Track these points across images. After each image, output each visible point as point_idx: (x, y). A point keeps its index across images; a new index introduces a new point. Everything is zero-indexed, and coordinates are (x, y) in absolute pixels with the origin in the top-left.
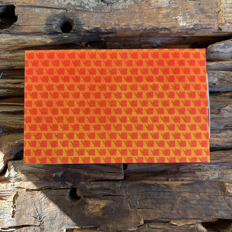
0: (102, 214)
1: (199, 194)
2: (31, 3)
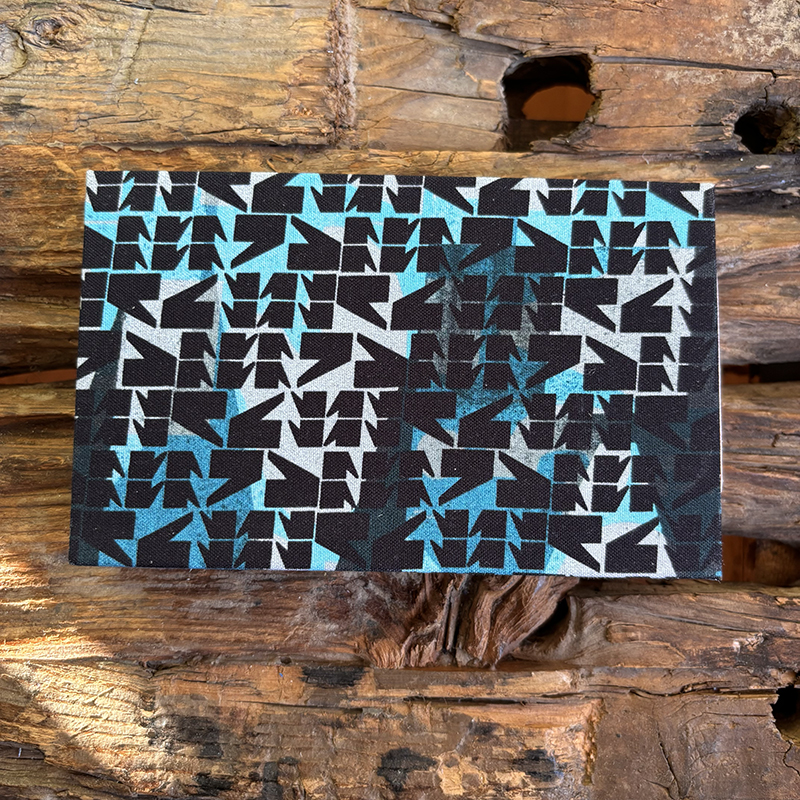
2: (652, 50)
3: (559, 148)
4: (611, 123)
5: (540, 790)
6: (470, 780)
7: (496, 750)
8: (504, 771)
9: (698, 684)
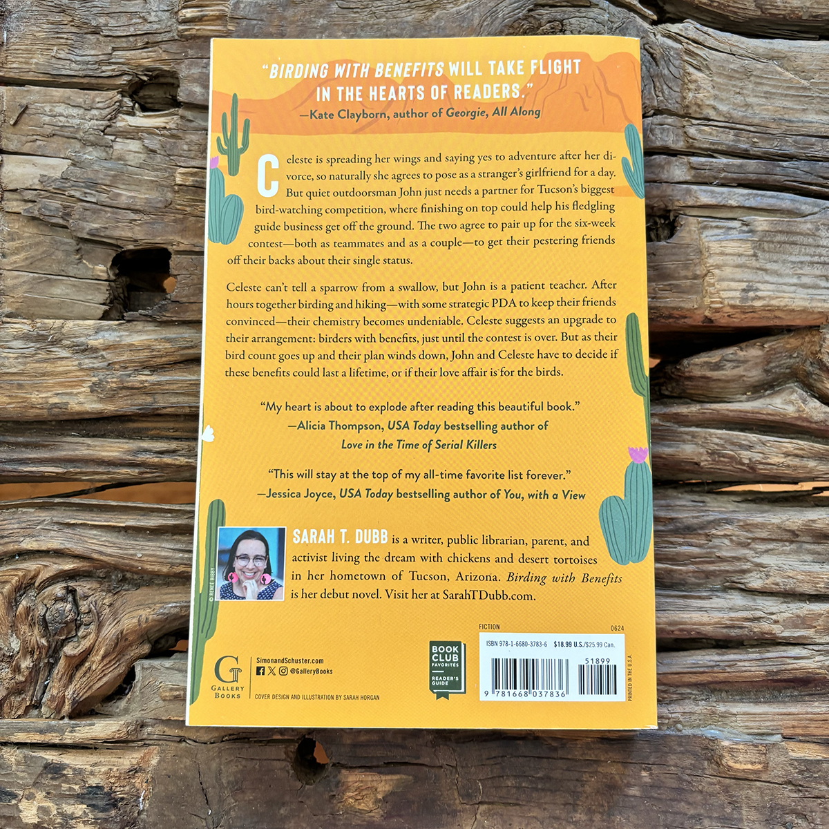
0: (382, 816)
1: (650, 769)
3: (144, 318)
4: (184, 300)
5: (98, 819)
6: (43, 810)
7: (65, 786)
8: (69, 804)
9: (233, 735)
